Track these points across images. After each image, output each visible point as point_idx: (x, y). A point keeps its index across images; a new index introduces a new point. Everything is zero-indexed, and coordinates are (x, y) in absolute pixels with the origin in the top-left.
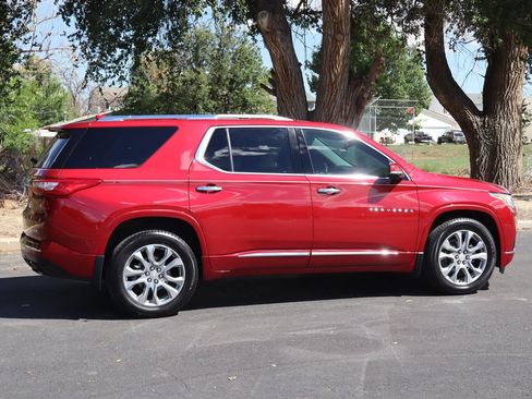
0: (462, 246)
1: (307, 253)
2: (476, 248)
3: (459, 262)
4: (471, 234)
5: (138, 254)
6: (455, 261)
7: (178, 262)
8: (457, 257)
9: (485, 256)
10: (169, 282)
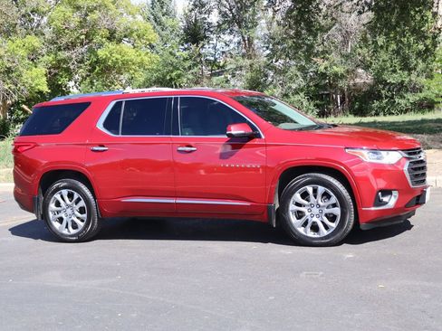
1: (172, 201)
2: (328, 203)
3: (312, 216)
4: (321, 189)
5: (57, 196)
6: (307, 214)
7: (82, 203)
8: (310, 211)
9: (337, 211)
10: (78, 218)
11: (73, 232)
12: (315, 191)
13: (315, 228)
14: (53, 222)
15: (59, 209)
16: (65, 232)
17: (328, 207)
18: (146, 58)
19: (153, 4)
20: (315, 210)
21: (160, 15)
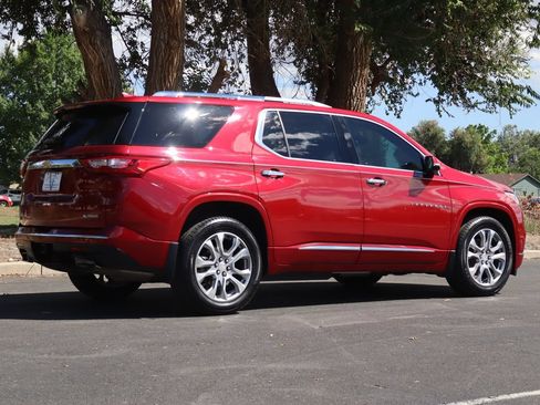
0: (485, 244)
1: (358, 248)
2: (496, 248)
3: (483, 262)
4: (492, 233)
6: (480, 261)
12: (486, 235)
17: (495, 254)
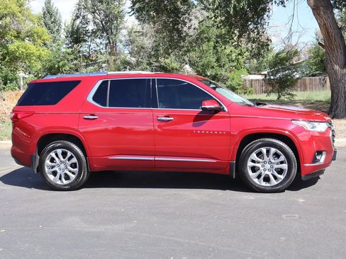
0: (267, 159)
1: (152, 158)
2: (278, 160)
3: (265, 170)
4: (273, 150)
5: (53, 154)
6: (261, 168)
7: (74, 160)
8: (263, 166)
9: (285, 166)
10: (70, 171)
11: (65, 182)
12: (268, 152)
13: (267, 179)
14: (49, 175)
15: (53, 164)
16: (59, 182)
17: (277, 164)
18: (43, 53)
19: (44, 15)
20: (268, 166)
21: (50, 22)
